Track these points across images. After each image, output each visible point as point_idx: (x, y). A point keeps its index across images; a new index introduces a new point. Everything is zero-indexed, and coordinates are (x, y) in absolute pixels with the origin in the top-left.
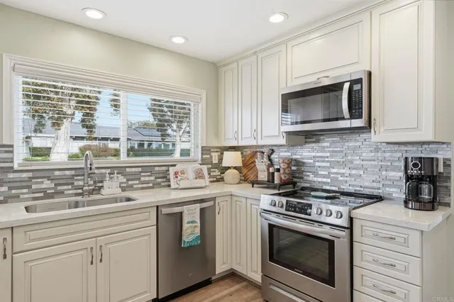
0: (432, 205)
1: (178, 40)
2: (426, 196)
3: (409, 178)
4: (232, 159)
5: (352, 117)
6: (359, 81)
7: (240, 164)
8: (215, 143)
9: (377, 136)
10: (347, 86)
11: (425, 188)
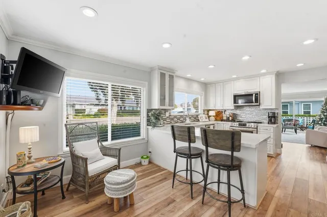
0: (274, 123)
1: (202, 79)
2: (273, 121)
3: (269, 117)
4: (212, 113)
5: (256, 102)
6: (258, 94)
7: (215, 115)
8: (206, 109)
9: (262, 107)
10: (254, 95)
11: (273, 119)
